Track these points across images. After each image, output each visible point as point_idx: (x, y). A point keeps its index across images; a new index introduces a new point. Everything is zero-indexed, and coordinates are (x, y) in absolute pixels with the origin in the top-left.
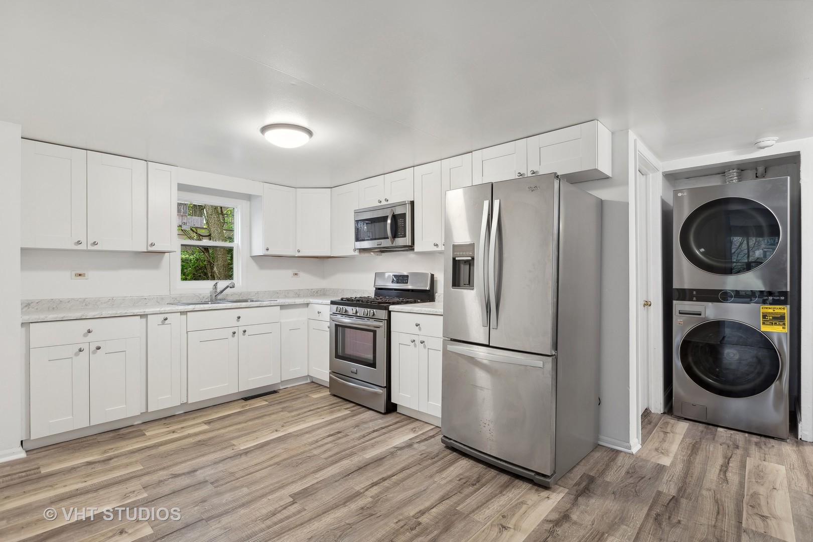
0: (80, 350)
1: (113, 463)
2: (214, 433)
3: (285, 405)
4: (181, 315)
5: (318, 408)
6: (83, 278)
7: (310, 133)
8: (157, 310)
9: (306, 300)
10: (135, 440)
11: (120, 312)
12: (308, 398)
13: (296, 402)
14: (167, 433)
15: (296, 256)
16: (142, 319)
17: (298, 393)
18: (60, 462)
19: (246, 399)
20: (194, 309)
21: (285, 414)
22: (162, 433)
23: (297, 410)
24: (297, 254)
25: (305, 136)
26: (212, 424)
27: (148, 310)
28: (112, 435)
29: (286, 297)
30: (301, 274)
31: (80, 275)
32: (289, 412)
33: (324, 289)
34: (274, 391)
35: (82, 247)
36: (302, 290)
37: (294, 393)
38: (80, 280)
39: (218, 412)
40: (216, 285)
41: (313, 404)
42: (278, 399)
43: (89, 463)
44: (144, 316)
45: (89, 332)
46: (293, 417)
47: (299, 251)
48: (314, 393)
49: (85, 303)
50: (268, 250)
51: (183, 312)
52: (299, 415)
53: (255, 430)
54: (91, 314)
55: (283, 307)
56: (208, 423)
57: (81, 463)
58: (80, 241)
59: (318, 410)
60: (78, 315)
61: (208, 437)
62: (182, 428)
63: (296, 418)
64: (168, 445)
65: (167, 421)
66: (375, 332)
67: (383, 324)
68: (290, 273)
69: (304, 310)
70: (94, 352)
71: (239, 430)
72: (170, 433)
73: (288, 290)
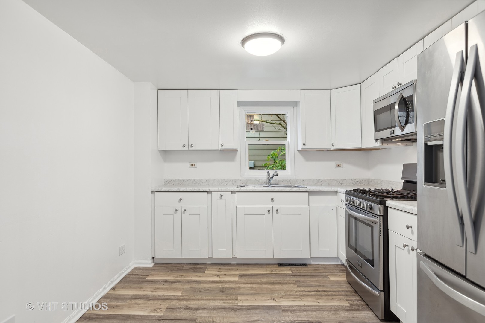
0: (177, 210)
1: (174, 286)
2: (236, 285)
3: (301, 279)
4: (232, 193)
5: (324, 291)
6: (194, 167)
7: (281, 39)
8: (216, 189)
9: (334, 189)
10: (197, 274)
11: (197, 189)
12: (325, 279)
13: (312, 279)
14: (215, 275)
15: (332, 149)
16: (208, 195)
17: (322, 271)
18: (158, 275)
19: (280, 265)
20: (240, 190)
21: (295, 287)
22: (213, 274)
23: (306, 286)
24: (333, 148)
25: (277, 42)
26: (242, 278)
27: (212, 189)
28: (192, 266)
29: (329, 185)
30: (345, 165)
31: (193, 165)
32: (298, 286)
33: (368, 179)
34: (305, 264)
35: (186, 148)
36: (345, 179)
37: (320, 270)
38: (193, 168)
39: (255, 269)
40: (268, 172)
41: (323, 286)
42: (302, 272)
43: (166, 281)
44: (209, 192)
45: (181, 200)
46: (299, 292)
47: (333, 145)
48: (333, 275)
49: (195, 182)
50: (304, 145)
51: (234, 192)
52: (303, 292)
53: (260, 293)
54: (182, 189)
55: (311, 193)
56: (241, 276)
57: (163, 279)
58: (184, 145)
59: (322, 293)
60: (175, 189)
61: (230, 287)
62: (225, 274)
63: (298, 293)
64: (206, 284)
65: (222, 267)
66: (372, 227)
67: (379, 220)
68: (333, 164)
69: (334, 197)
70: (184, 213)
71: (252, 289)
72: (215, 276)
73: (331, 179)
